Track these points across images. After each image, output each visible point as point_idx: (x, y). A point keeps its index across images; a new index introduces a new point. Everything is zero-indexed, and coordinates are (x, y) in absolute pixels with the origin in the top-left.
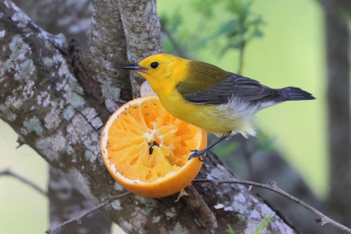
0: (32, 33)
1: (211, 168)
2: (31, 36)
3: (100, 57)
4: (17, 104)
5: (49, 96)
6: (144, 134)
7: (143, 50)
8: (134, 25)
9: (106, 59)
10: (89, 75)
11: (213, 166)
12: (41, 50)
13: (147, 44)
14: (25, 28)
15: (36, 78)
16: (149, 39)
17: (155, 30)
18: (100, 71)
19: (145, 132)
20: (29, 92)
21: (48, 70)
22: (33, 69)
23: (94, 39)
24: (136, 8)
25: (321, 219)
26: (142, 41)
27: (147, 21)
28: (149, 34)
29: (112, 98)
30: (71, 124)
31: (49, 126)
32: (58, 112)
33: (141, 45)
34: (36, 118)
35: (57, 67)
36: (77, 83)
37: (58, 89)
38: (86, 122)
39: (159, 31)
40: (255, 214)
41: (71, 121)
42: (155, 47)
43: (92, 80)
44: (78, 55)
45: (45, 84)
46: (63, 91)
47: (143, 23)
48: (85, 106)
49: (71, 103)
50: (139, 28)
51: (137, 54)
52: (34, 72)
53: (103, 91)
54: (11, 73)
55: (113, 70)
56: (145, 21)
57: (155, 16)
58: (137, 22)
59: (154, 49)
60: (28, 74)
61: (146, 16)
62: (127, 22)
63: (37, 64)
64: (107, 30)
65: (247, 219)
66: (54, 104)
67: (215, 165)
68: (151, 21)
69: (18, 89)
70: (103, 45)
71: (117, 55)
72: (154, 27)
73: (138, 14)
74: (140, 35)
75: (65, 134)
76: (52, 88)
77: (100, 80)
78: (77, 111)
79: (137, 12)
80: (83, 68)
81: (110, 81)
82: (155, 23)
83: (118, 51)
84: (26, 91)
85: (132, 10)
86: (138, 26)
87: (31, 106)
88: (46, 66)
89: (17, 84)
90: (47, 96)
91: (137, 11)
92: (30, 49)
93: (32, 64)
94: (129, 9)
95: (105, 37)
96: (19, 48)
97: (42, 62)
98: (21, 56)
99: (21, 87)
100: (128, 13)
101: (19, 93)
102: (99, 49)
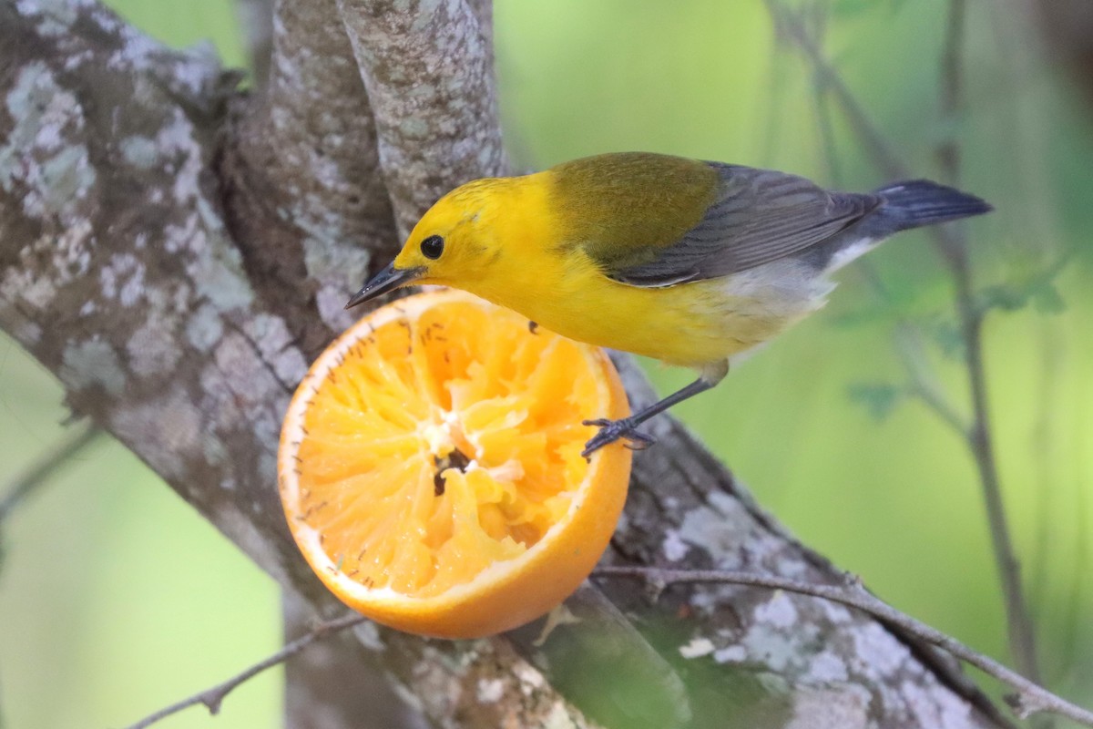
0: (89, 54)
1: (683, 510)
2: (85, 65)
3: (302, 145)
4: (39, 293)
5: (141, 269)
6: (420, 425)
7: (420, 136)
8: (385, 60)
9: (320, 153)
10: (269, 204)
11: (693, 500)
12: (116, 112)
13: (434, 121)
14: (64, 37)
15: (96, 208)
16: (440, 103)
17: (460, 73)
18: (304, 191)
19: (422, 418)
20: (73, 256)
21: (141, 180)
22: (87, 177)
23: (281, 82)
24: (385, 8)
25: (1018, 696)
26: (417, 110)
27: (427, 46)
28: (438, 87)
29: (340, 283)
30: (212, 366)
31: (143, 369)
32: (170, 322)
33: (414, 122)
34: (100, 340)
35: (169, 168)
36: (223, 234)
37: (171, 247)
38: (258, 363)
39: (476, 74)
40: (826, 666)
41: (211, 355)
42: (465, 125)
43: (277, 219)
44: (235, 132)
45: (127, 230)
46: (185, 253)
47: (412, 54)
48: (255, 309)
49: (210, 296)
50: (401, 69)
51: (403, 151)
52: (90, 190)
53: (312, 259)
54: (12, 194)
55: (343, 187)
56: (421, 46)
57: (458, 26)
58: (391, 49)
59: (461, 134)
60: (72, 196)
61: (422, 30)
62: (363, 48)
63: (100, 160)
64: (317, 58)
65: (792, 687)
66: (157, 296)
67: (701, 498)
68: (441, 43)
69: (38, 246)
70: (310, 106)
71: (355, 141)
72: (455, 62)
73: (393, 26)
74: (405, 92)
75: (197, 395)
76: (150, 242)
77: (302, 222)
78: (231, 324)
79: (389, 20)
80: (247, 179)
81: (336, 223)
82: (457, 50)
83: (359, 127)
84: (65, 253)
85: (371, 11)
86: (396, 63)
87: (81, 303)
88: (131, 167)
89: (34, 228)
90: (132, 271)
91: (390, 17)
92: (78, 109)
93: (84, 161)
94: (363, 9)
95: (314, 82)
96: (42, 109)
97: (119, 155)
98: (49, 136)
99: (47, 239)
100: (363, 22)
101: (43, 259)
102: (298, 117)
